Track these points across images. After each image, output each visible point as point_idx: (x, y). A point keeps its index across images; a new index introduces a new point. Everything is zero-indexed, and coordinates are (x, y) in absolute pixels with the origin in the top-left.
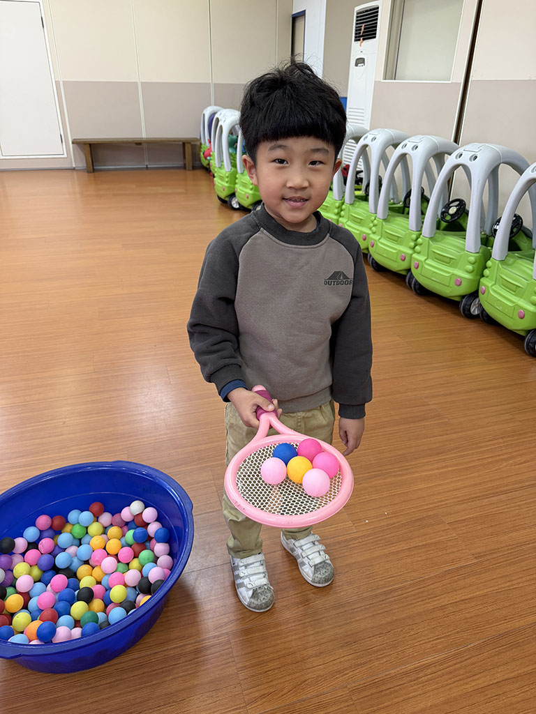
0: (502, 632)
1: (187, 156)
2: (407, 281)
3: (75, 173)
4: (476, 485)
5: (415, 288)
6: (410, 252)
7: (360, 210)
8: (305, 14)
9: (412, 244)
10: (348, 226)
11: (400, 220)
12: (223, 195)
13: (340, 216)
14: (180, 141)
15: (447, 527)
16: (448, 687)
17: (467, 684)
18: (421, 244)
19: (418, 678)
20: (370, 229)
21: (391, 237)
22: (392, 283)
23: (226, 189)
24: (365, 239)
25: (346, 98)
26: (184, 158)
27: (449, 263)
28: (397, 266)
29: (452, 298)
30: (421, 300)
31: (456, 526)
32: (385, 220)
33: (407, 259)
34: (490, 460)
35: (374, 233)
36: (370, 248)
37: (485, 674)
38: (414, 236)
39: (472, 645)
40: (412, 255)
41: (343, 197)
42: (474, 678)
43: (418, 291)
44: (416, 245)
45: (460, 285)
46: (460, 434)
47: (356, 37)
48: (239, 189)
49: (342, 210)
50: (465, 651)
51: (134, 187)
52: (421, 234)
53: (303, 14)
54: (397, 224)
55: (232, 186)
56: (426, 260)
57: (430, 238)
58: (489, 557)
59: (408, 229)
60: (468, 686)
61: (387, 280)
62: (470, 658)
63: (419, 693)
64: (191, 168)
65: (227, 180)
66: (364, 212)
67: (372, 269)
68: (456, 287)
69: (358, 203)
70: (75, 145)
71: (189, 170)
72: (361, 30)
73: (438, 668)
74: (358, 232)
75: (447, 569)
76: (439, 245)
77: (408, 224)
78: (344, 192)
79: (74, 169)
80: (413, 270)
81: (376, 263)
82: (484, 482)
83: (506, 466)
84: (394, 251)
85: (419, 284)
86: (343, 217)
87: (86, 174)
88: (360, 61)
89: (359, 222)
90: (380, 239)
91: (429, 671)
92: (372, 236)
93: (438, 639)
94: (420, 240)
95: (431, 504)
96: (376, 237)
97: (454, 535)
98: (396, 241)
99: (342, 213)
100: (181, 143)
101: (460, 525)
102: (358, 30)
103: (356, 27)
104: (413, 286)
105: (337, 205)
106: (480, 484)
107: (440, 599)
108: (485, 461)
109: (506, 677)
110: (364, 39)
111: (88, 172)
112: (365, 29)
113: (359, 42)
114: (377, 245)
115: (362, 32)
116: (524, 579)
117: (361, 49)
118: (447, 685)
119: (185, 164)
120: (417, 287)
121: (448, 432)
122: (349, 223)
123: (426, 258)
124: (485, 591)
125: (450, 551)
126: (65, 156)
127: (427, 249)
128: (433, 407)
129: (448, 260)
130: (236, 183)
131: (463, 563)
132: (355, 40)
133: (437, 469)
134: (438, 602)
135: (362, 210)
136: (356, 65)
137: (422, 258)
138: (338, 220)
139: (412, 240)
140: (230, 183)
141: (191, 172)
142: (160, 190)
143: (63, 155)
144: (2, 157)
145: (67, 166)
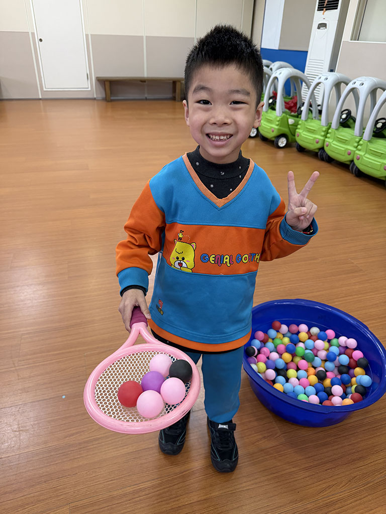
1: (177, 91)
3: (95, 102)
7: (344, 134)
10: (333, 144)
13: (326, 137)
14: (171, 80)
20: (356, 147)
21: (374, 153)
22: (372, 186)
24: (350, 154)
25: (307, 52)
26: (174, 91)
28: (380, 174)
32: (369, 141)
35: (359, 150)
36: (355, 161)
41: (330, 124)
47: (318, 8)
61: (368, 184)
70: (97, 82)
71: (178, 101)
72: (324, 2)
74: (343, 149)
79: (95, 99)
86: (329, 138)
87: (105, 103)
88: (322, 26)
90: (365, 154)
92: (357, 152)
96: (361, 153)
98: (380, 156)
99: (328, 135)
102: (321, 2)
105: (324, 129)
110: (326, 10)
111: (107, 101)
112: (328, 2)
113: (322, 12)
114: (362, 158)
117: (323, 16)
119: (175, 97)
122: (335, 142)
132: (318, 10)
136: (319, 28)
138: (324, 141)
141: (180, 103)
142: (165, 115)
143: (88, 88)
144: (45, 89)
145: (90, 96)
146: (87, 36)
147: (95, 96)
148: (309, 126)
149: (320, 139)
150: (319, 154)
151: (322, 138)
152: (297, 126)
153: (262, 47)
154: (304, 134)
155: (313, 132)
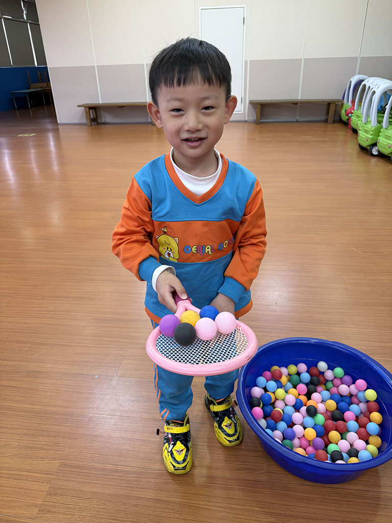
1: (330, 113)
3: (246, 124)
12: (365, 144)
14: (326, 102)
23: (369, 140)
26: (328, 114)
48: (382, 140)
51: (291, 135)
55: (375, 138)
64: (332, 122)
65: (371, 133)
70: (250, 105)
71: (330, 123)
79: (246, 121)
87: (255, 125)
100: (326, 103)
111: (257, 124)
119: (327, 119)
126: (242, 112)
130: (379, 136)
140: (374, 136)
141: (331, 125)
142: (309, 138)
146: (246, 62)
147: (247, 119)
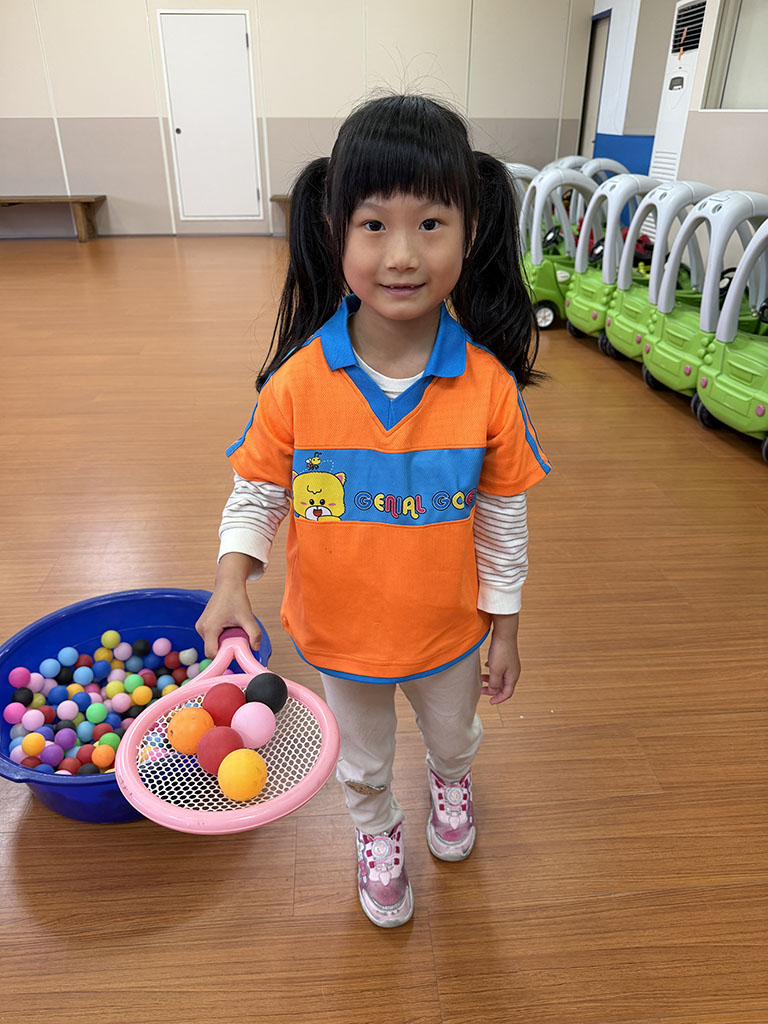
0: (668, 888)
2: (692, 405)
3: (272, 241)
4: (697, 694)
5: (701, 416)
6: (698, 362)
7: (637, 300)
8: (609, 16)
9: (702, 351)
10: (619, 321)
11: (689, 315)
13: (610, 308)
15: (636, 742)
16: (564, 938)
17: (591, 940)
18: (713, 352)
19: (526, 919)
20: (648, 326)
21: (674, 339)
22: (672, 408)
24: (639, 342)
25: (653, 137)
27: (750, 382)
28: (678, 382)
29: (752, 435)
30: (709, 435)
31: (649, 743)
32: (668, 314)
33: (693, 374)
34: (734, 664)
35: (652, 333)
36: (645, 355)
37: (622, 933)
38: (706, 340)
39: (616, 895)
40: (699, 367)
41: (616, 280)
42: (606, 935)
43: (706, 422)
44: (707, 353)
45: (762, 415)
46: (701, 625)
47: (674, 47)
49: (612, 299)
50: (604, 901)
52: (714, 337)
53: (607, 15)
54: (684, 322)
56: (717, 376)
57: (728, 344)
58: (683, 791)
59: (698, 328)
60: (592, 943)
61: (664, 403)
62: (608, 910)
63: (520, 936)
66: (644, 302)
67: (647, 386)
68: (757, 417)
69: (636, 289)
70: (275, 203)
72: (681, 35)
73: (558, 912)
75: (615, 795)
76: (738, 354)
77: (699, 321)
78: (617, 274)
79: (271, 236)
80: (701, 392)
81: (652, 377)
82: (714, 693)
83: (756, 676)
84: (676, 361)
85: (708, 412)
86: (613, 308)
88: (678, 82)
89: (634, 316)
90: (658, 342)
91: (545, 913)
92: (649, 338)
93: (571, 878)
94: (712, 346)
95: (625, 709)
96: (653, 339)
97: (642, 754)
98: (681, 346)
99: (613, 303)
101: (655, 743)
102: (678, 36)
103: (676, 32)
104: (698, 413)
105: (607, 290)
106: (705, 694)
107: (592, 830)
108: (725, 666)
109: (653, 944)
110: (685, 50)
112: (688, 34)
113: (678, 54)
114: (654, 350)
115: (683, 38)
116: (727, 827)
117: (679, 64)
118: (564, 935)
120: (705, 415)
121: (682, 620)
122: (621, 318)
123: (718, 372)
124: (662, 832)
125: (628, 773)
126: (261, 218)
127: (721, 359)
128: (672, 583)
129: (749, 377)
131: (642, 792)
132: (674, 51)
133: (648, 666)
134: (586, 833)
135: (639, 300)
136: (671, 88)
137: (712, 372)
138: (605, 313)
139: (703, 345)
143: (259, 216)
144: (182, 218)
145: (263, 231)
146: (259, 120)
147: (271, 231)
148: (585, 284)
149: (597, 310)
150: (599, 341)
151: (602, 308)
152: (568, 284)
153: (599, 132)
154: (577, 301)
155: (590, 297)
